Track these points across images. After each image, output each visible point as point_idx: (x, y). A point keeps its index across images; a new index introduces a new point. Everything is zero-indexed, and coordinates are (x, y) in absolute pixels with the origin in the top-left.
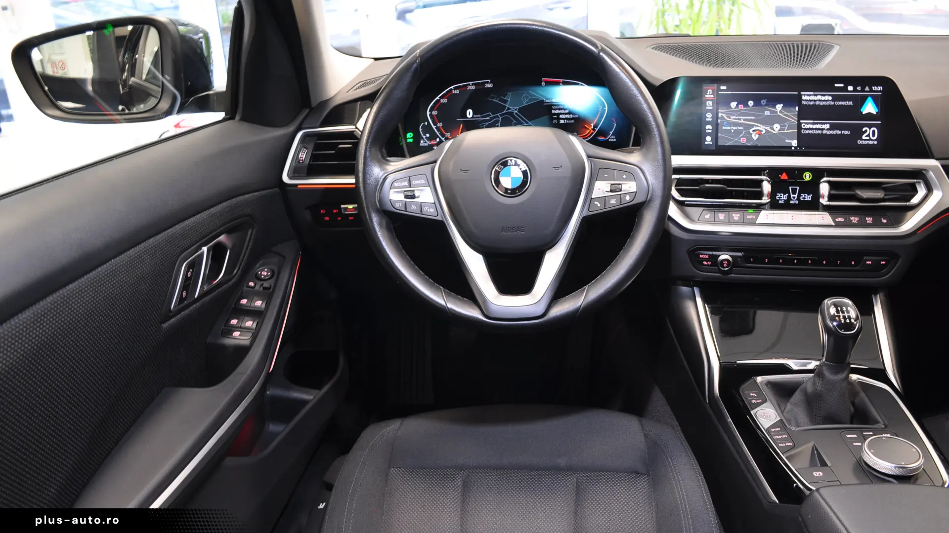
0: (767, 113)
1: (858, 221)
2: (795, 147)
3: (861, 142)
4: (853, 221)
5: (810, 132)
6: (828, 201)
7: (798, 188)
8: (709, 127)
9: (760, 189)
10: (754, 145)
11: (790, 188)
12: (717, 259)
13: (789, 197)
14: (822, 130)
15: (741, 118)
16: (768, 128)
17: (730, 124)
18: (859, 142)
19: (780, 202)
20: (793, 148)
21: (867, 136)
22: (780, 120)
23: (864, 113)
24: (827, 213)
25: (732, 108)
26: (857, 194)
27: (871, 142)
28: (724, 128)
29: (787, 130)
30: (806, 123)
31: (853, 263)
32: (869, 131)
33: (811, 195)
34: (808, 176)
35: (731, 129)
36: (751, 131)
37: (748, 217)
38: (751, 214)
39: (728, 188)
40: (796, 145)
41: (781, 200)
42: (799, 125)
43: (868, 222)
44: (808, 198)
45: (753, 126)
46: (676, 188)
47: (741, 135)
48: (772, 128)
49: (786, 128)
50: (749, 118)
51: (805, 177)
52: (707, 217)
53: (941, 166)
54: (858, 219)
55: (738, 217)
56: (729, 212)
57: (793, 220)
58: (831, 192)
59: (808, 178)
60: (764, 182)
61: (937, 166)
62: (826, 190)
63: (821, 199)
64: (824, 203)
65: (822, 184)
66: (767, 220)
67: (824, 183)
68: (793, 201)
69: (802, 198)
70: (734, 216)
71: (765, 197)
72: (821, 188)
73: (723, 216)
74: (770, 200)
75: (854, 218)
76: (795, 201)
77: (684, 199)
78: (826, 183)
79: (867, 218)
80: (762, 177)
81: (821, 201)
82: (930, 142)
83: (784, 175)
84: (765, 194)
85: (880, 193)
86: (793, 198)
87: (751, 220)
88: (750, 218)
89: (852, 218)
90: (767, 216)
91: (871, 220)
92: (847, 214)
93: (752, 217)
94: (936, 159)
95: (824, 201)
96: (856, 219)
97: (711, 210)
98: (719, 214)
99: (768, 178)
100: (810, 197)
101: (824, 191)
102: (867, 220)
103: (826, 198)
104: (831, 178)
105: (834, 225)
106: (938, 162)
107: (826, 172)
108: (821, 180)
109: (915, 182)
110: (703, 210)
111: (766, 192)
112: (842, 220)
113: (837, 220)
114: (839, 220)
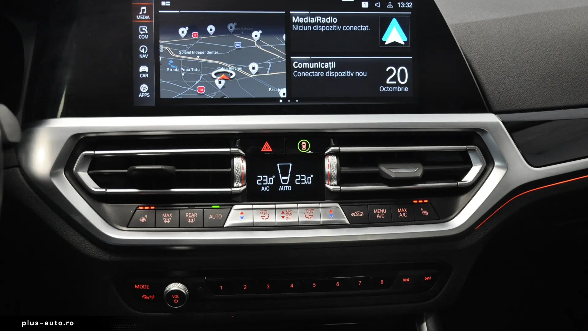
0: (238, 45)
1: (385, 215)
2: (283, 99)
3: (384, 89)
4: (378, 216)
5: (307, 74)
6: (338, 185)
7: (291, 164)
8: (144, 68)
9: (229, 170)
10: (219, 97)
11: (278, 165)
12: (163, 291)
13: (277, 180)
14: (325, 70)
15: (197, 52)
16: (240, 69)
17: (178, 63)
18: (383, 89)
19: (263, 189)
20: (281, 101)
21: (391, 80)
22: (259, 57)
23: (386, 43)
24: (338, 205)
25: (181, 38)
26: (381, 171)
27: (399, 89)
28: (169, 70)
29: (269, 73)
30: (299, 61)
31: (382, 282)
32: (396, 72)
33: (312, 176)
34: (304, 146)
35: (180, 73)
36: (213, 74)
37: (211, 217)
38: (216, 211)
39: (177, 170)
40: (285, 96)
41: (265, 186)
42: (289, 63)
43: (401, 215)
44: (307, 180)
45: (216, 66)
46: (90, 172)
47: (197, 82)
48: (247, 70)
49: (269, 69)
50: (209, 53)
51: (301, 147)
52: (142, 221)
53: (503, 122)
54: (385, 212)
55: (194, 217)
56: (180, 209)
57: (283, 218)
58: (342, 171)
59: (304, 148)
60: (235, 158)
61: (498, 123)
62: (334, 166)
63: (327, 182)
64: (331, 189)
65: (328, 158)
66: (242, 219)
67: (330, 156)
68: (283, 187)
69: (298, 181)
70: (188, 215)
71: (238, 183)
72: (327, 163)
73: (171, 217)
74: (247, 186)
75: (379, 210)
76: (287, 187)
77: (104, 190)
78: (333, 156)
79: (398, 209)
80: (232, 149)
81: (327, 186)
82: (485, 88)
83: (267, 144)
84: (238, 176)
85: (417, 168)
86: (283, 183)
87: (217, 220)
88: (214, 217)
89: (377, 210)
90: (242, 213)
91: (406, 212)
92: (367, 205)
93: (218, 216)
94: (496, 113)
95: (331, 185)
96: (382, 211)
97: (150, 207)
98: (163, 214)
99: (241, 152)
100: (309, 179)
101: (331, 169)
102: (399, 213)
103: (334, 181)
104: (340, 148)
105: (348, 224)
106: (498, 118)
107: (332, 139)
108: (326, 151)
109: (468, 149)
110: (137, 209)
111: (238, 174)
112: (361, 215)
113: (353, 215)
114: (356, 215)
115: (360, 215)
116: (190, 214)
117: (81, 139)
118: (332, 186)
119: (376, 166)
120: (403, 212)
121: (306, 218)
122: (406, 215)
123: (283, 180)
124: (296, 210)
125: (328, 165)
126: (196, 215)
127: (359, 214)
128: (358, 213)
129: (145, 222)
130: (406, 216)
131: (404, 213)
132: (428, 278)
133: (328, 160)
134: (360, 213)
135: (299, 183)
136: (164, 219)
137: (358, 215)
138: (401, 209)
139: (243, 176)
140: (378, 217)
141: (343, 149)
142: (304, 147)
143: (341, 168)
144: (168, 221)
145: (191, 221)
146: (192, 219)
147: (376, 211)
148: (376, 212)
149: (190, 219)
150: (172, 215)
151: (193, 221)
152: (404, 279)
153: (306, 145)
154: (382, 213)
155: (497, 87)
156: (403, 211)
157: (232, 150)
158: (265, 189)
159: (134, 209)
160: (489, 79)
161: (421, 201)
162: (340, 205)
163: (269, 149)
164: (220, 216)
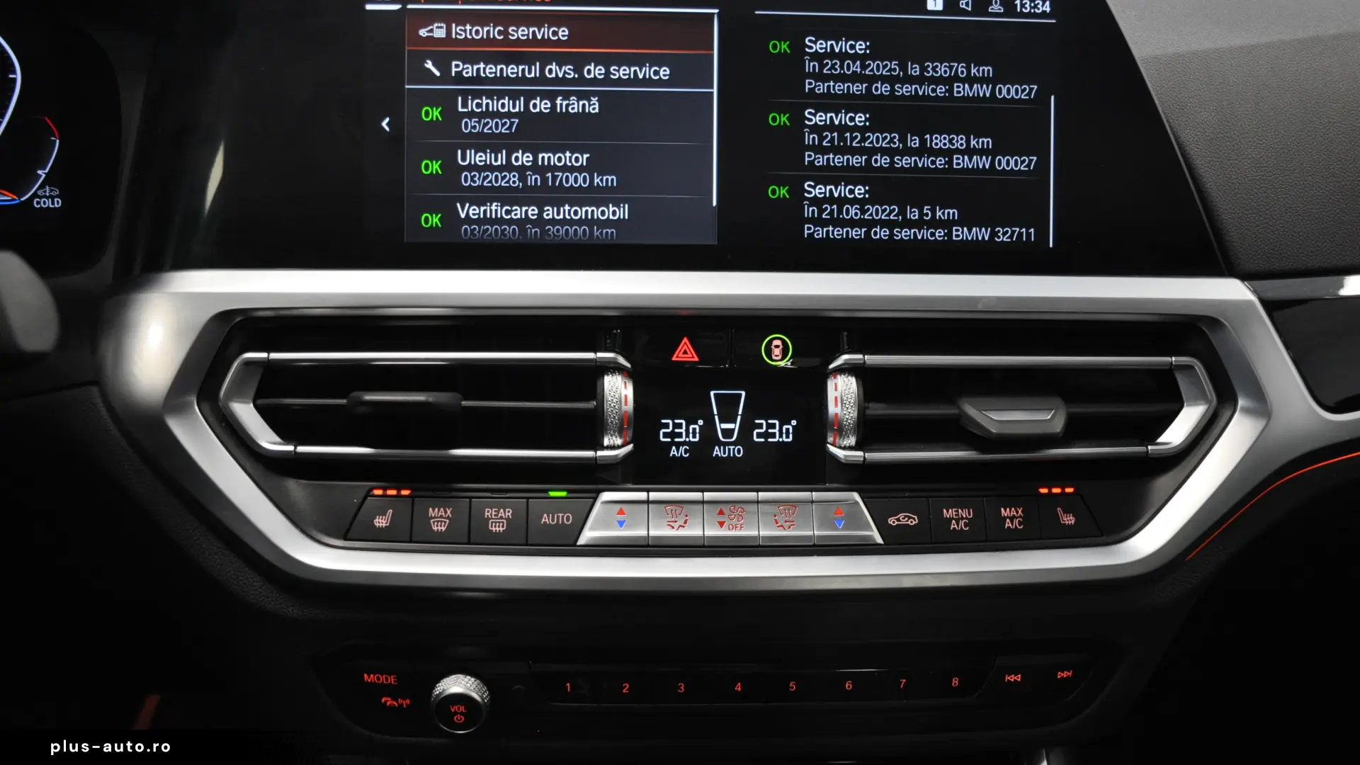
1: (970, 523)
4: (954, 525)
6: (858, 447)
7: (743, 393)
9: (592, 405)
11: (712, 393)
12: (433, 687)
13: (708, 431)
19: (674, 451)
24: (856, 496)
26: (963, 415)
31: (955, 682)
33: (794, 422)
37: (546, 519)
38: (558, 504)
39: (464, 403)
41: (678, 445)
43: (1008, 524)
44: (783, 433)
46: (260, 402)
51: (769, 353)
52: (381, 525)
53: (1263, 302)
54: (969, 515)
55: (505, 519)
56: (471, 498)
57: (721, 526)
58: (868, 412)
59: (778, 356)
60: (608, 375)
61: (1249, 303)
62: (850, 402)
63: (830, 439)
64: (842, 457)
65: (835, 381)
66: (621, 526)
67: (840, 375)
68: (722, 448)
69: (759, 435)
70: (489, 514)
71: (614, 438)
72: (831, 394)
73: (448, 517)
74: (634, 447)
75: (955, 511)
76: (734, 449)
77: (290, 448)
78: (849, 374)
79: (1002, 509)
80: (600, 355)
81: (832, 449)
82: (1219, 215)
83: (685, 344)
84: (612, 422)
85: (1052, 410)
86: (724, 438)
87: (560, 527)
88: (553, 521)
89: (950, 510)
90: (621, 512)
91: (1020, 517)
92: (928, 497)
93: (563, 517)
94: (1244, 277)
95: (840, 447)
96: (964, 513)
97: (399, 490)
98: (431, 509)
99: (622, 360)
100: (787, 430)
101: (842, 409)
102: (1005, 518)
103: (848, 437)
104: (866, 357)
105: (880, 545)
106: (1250, 289)
107: (846, 333)
108: (830, 363)
109: (1175, 365)
110: (368, 494)
111: (614, 417)
113: (891, 523)
114: (900, 521)
115: (909, 523)
116: (495, 511)
117: (236, 324)
118: (843, 450)
119: (951, 400)
120: (1014, 515)
121: (778, 527)
122: (1020, 523)
123: (723, 430)
124: (754, 507)
125: (836, 398)
126: (510, 514)
127: (907, 521)
128: (906, 516)
129: (386, 526)
130: (1022, 527)
131: (1017, 518)
132: (1066, 674)
133: (836, 384)
134: (910, 518)
135: (763, 440)
136: (432, 521)
137: (904, 522)
138: (1008, 509)
139: (625, 423)
140: (954, 528)
141: (872, 359)
142: (777, 352)
143: (867, 405)
144: (441, 526)
145: (497, 528)
146: (499, 522)
147: (948, 512)
148: (948, 516)
149: (496, 522)
150: (451, 513)
151: (501, 529)
152: (1008, 676)
153: (781, 347)
154: (962, 518)
155: (1247, 212)
156: (1015, 513)
157: (599, 358)
158: (678, 453)
159: (362, 494)
160: (1230, 193)
161: (1056, 490)
162: (860, 495)
163: (691, 356)
164: (568, 519)
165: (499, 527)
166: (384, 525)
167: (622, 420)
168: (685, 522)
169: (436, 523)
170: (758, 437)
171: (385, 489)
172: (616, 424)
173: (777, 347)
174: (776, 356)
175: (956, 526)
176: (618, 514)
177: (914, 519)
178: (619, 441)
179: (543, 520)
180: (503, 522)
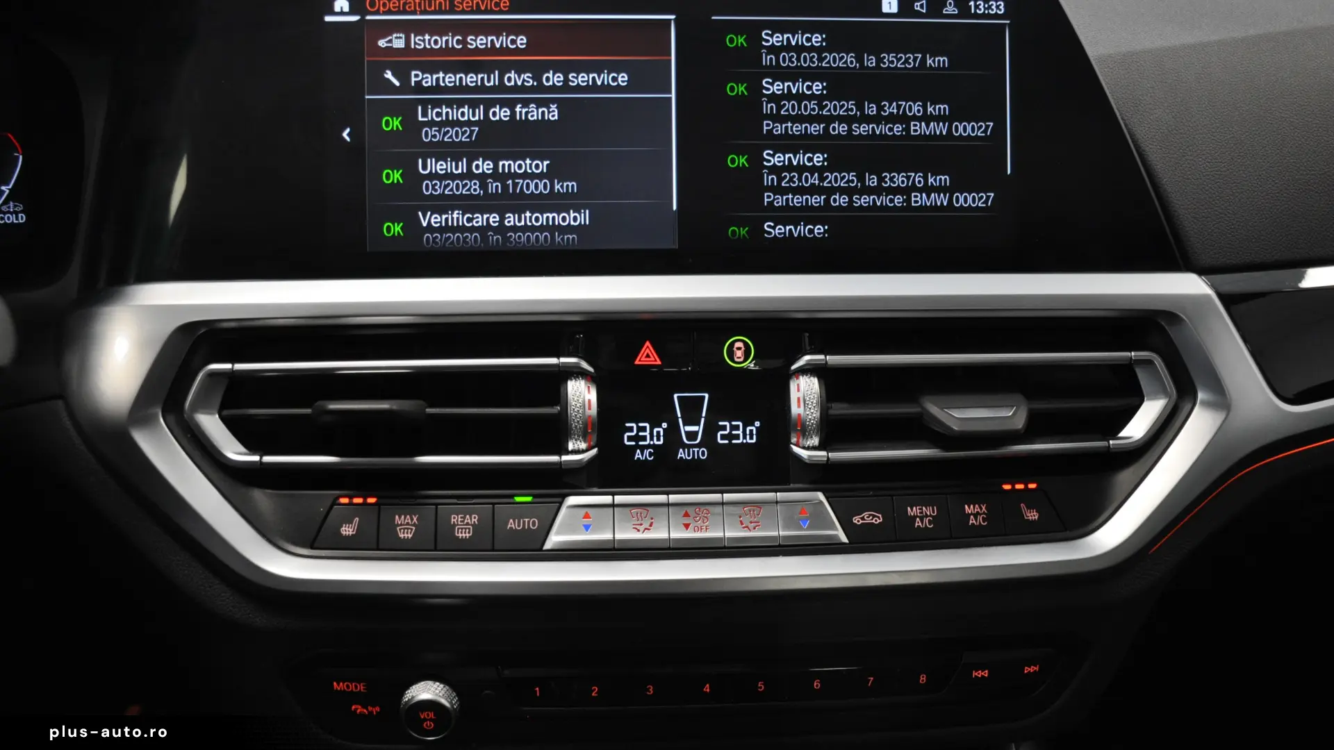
1: (934, 520)
4: (918, 523)
6: (822, 447)
7: (707, 396)
9: (556, 410)
11: (676, 396)
13: (672, 434)
19: (638, 455)
24: (821, 496)
26: (925, 414)
31: (923, 679)
33: (757, 424)
37: (512, 524)
38: (524, 510)
39: (429, 410)
41: (643, 448)
43: (972, 521)
44: (746, 434)
46: (225, 412)
51: (731, 355)
52: (347, 533)
53: (1221, 296)
54: (934, 512)
55: (471, 525)
56: (437, 505)
57: (687, 528)
58: (831, 412)
59: (740, 358)
60: (571, 380)
61: (1207, 297)
62: (812, 402)
63: (794, 440)
64: (806, 457)
65: (797, 382)
66: (587, 530)
67: (803, 376)
68: (686, 450)
69: (723, 437)
70: (455, 520)
71: (578, 442)
72: (794, 395)
73: (414, 525)
74: (599, 451)
75: (920, 509)
76: (698, 452)
77: (256, 458)
78: (811, 375)
79: (966, 507)
80: (563, 360)
81: (796, 449)
82: (1175, 211)
83: (648, 348)
84: (576, 426)
85: (1013, 406)
86: (688, 440)
87: (526, 532)
88: (519, 526)
89: (914, 508)
90: (587, 516)
91: (984, 513)
92: (893, 496)
93: (529, 522)
94: (1201, 271)
95: (804, 448)
96: (928, 511)
97: (365, 499)
98: (397, 517)
99: (585, 365)
100: (751, 431)
101: (805, 410)
102: (969, 515)
103: (812, 437)
104: (828, 357)
105: (845, 544)
106: (1207, 284)
107: (807, 334)
108: (793, 364)
109: (1135, 360)
110: (335, 502)
111: (578, 422)
112: (876, 521)
113: (856, 522)
114: (865, 520)
115: (874, 521)
116: (461, 518)
117: (199, 336)
118: (806, 450)
119: (913, 399)
120: (978, 512)
121: (744, 528)
122: (984, 520)
123: (686, 433)
124: (719, 509)
125: (799, 399)
126: (476, 520)
127: (872, 519)
128: (870, 515)
129: (352, 535)
130: (986, 523)
131: (980, 514)
132: (1032, 669)
133: (798, 385)
134: (874, 516)
135: (726, 442)
136: (398, 528)
137: (868, 520)
138: (972, 507)
139: (590, 427)
140: (919, 526)
141: (834, 359)
142: (739, 353)
143: (830, 405)
144: (407, 533)
145: (463, 534)
146: (466, 529)
147: (912, 510)
148: (912, 514)
149: (462, 529)
150: (417, 520)
151: (468, 535)
152: (976, 672)
153: (743, 349)
154: (927, 516)
155: (1203, 208)
156: (979, 510)
157: (562, 363)
158: (642, 456)
159: (329, 504)
160: (1186, 189)
161: (1020, 486)
162: (824, 495)
163: (653, 359)
164: (534, 523)
165: (465, 533)
166: (351, 533)
167: (586, 425)
168: (651, 525)
169: (402, 531)
170: (722, 439)
171: (351, 497)
172: (580, 428)
173: (739, 349)
174: (738, 358)
175: (920, 524)
176: (584, 518)
177: (879, 517)
178: (583, 446)
179: (509, 526)
180: (469, 529)
